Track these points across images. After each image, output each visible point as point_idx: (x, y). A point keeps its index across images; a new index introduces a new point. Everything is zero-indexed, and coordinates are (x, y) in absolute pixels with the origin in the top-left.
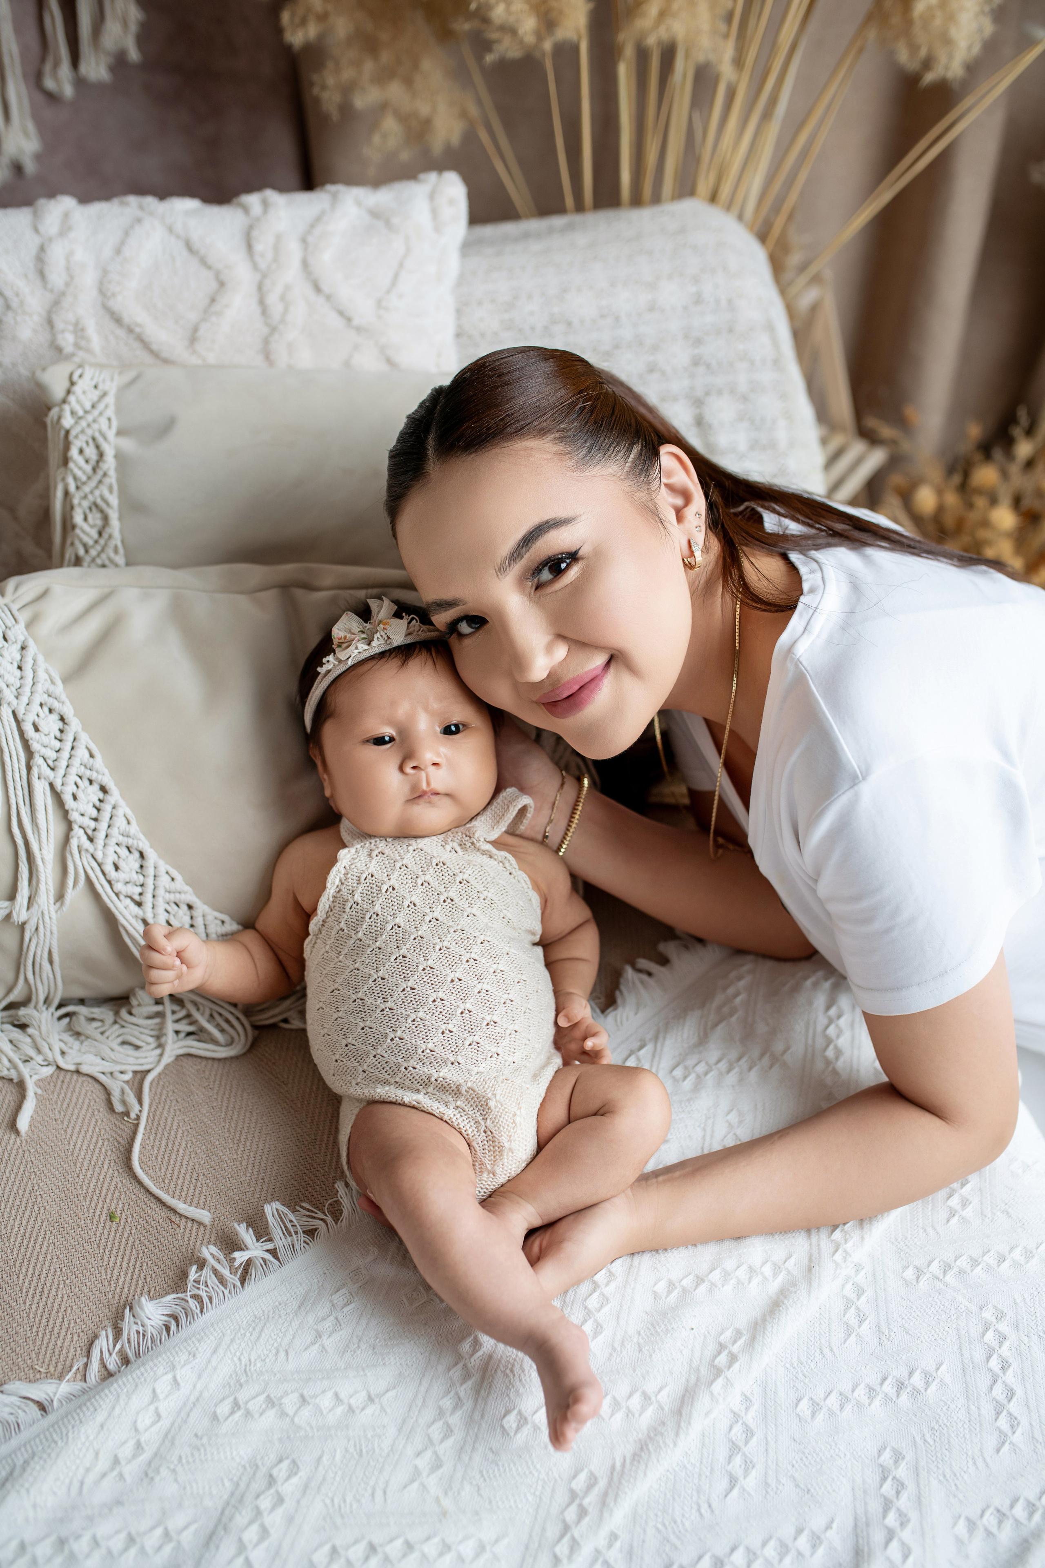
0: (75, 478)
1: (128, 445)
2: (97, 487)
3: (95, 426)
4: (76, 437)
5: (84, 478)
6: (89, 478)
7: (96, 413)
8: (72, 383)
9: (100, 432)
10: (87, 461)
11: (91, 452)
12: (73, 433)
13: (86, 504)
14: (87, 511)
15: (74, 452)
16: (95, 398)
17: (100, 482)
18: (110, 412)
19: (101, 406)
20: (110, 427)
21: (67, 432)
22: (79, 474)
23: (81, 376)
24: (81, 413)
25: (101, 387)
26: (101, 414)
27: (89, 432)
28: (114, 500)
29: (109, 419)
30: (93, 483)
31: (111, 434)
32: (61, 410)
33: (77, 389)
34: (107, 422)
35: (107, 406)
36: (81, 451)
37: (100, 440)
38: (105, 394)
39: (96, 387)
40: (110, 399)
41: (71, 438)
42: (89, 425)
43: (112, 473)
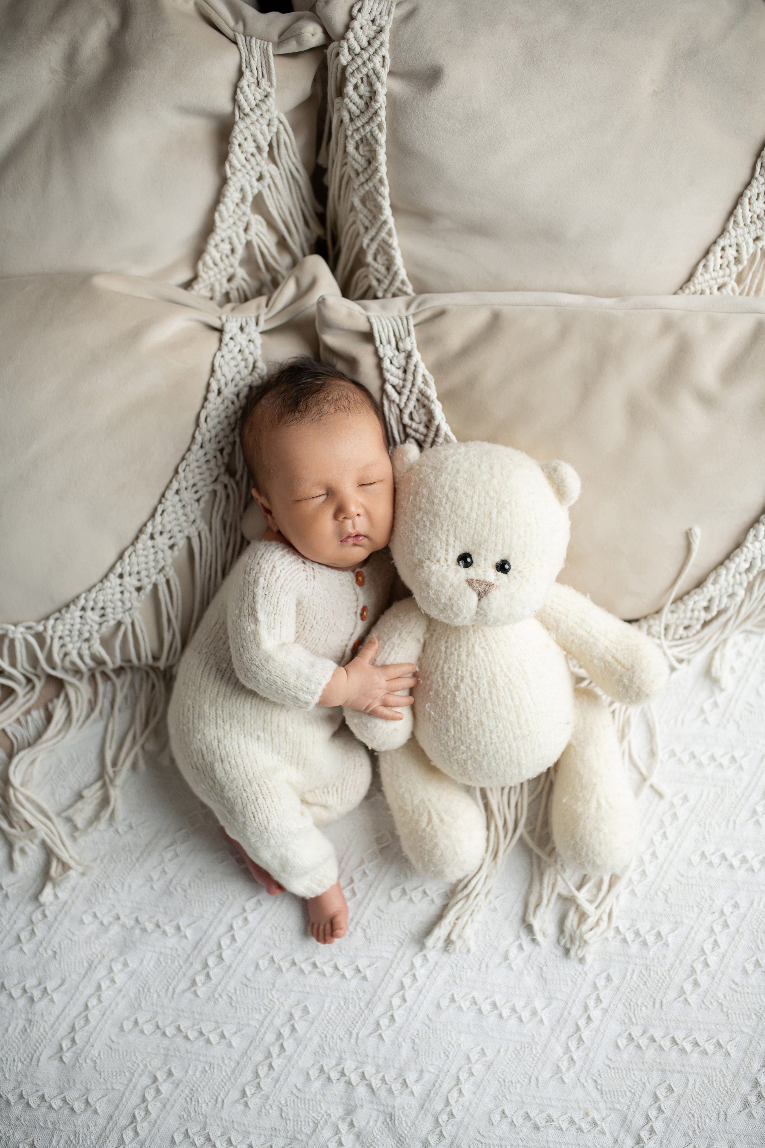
0: (349, 112)
1: (398, 86)
2: (368, 123)
3: (370, 65)
4: (352, 73)
5: (358, 112)
6: (362, 112)
7: (371, 50)
8: (352, 18)
9: (374, 70)
10: (361, 97)
11: (363, 89)
12: (350, 70)
13: (357, 137)
14: (359, 142)
15: (349, 89)
16: (372, 34)
17: (371, 118)
18: (385, 51)
19: (376, 44)
20: (383, 66)
21: (344, 68)
22: (353, 108)
23: (359, 11)
24: (358, 50)
25: (378, 22)
26: (376, 52)
27: (364, 71)
28: (382, 138)
29: (384, 57)
30: (364, 119)
31: (384, 74)
32: (340, 46)
33: (356, 24)
34: (381, 60)
35: (382, 44)
36: (356, 87)
37: (374, 78)
38: (380, 31)
39: (373, 21)
40: (386, 37)
41: (348, 74)
42: (364, 63)
43: (383, 113)
